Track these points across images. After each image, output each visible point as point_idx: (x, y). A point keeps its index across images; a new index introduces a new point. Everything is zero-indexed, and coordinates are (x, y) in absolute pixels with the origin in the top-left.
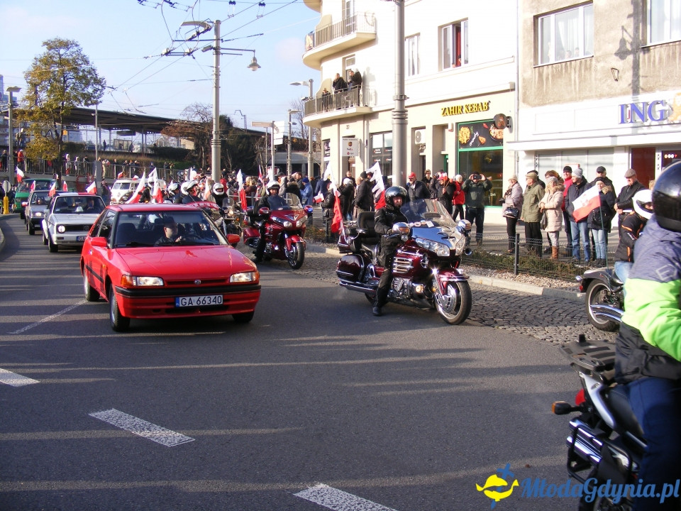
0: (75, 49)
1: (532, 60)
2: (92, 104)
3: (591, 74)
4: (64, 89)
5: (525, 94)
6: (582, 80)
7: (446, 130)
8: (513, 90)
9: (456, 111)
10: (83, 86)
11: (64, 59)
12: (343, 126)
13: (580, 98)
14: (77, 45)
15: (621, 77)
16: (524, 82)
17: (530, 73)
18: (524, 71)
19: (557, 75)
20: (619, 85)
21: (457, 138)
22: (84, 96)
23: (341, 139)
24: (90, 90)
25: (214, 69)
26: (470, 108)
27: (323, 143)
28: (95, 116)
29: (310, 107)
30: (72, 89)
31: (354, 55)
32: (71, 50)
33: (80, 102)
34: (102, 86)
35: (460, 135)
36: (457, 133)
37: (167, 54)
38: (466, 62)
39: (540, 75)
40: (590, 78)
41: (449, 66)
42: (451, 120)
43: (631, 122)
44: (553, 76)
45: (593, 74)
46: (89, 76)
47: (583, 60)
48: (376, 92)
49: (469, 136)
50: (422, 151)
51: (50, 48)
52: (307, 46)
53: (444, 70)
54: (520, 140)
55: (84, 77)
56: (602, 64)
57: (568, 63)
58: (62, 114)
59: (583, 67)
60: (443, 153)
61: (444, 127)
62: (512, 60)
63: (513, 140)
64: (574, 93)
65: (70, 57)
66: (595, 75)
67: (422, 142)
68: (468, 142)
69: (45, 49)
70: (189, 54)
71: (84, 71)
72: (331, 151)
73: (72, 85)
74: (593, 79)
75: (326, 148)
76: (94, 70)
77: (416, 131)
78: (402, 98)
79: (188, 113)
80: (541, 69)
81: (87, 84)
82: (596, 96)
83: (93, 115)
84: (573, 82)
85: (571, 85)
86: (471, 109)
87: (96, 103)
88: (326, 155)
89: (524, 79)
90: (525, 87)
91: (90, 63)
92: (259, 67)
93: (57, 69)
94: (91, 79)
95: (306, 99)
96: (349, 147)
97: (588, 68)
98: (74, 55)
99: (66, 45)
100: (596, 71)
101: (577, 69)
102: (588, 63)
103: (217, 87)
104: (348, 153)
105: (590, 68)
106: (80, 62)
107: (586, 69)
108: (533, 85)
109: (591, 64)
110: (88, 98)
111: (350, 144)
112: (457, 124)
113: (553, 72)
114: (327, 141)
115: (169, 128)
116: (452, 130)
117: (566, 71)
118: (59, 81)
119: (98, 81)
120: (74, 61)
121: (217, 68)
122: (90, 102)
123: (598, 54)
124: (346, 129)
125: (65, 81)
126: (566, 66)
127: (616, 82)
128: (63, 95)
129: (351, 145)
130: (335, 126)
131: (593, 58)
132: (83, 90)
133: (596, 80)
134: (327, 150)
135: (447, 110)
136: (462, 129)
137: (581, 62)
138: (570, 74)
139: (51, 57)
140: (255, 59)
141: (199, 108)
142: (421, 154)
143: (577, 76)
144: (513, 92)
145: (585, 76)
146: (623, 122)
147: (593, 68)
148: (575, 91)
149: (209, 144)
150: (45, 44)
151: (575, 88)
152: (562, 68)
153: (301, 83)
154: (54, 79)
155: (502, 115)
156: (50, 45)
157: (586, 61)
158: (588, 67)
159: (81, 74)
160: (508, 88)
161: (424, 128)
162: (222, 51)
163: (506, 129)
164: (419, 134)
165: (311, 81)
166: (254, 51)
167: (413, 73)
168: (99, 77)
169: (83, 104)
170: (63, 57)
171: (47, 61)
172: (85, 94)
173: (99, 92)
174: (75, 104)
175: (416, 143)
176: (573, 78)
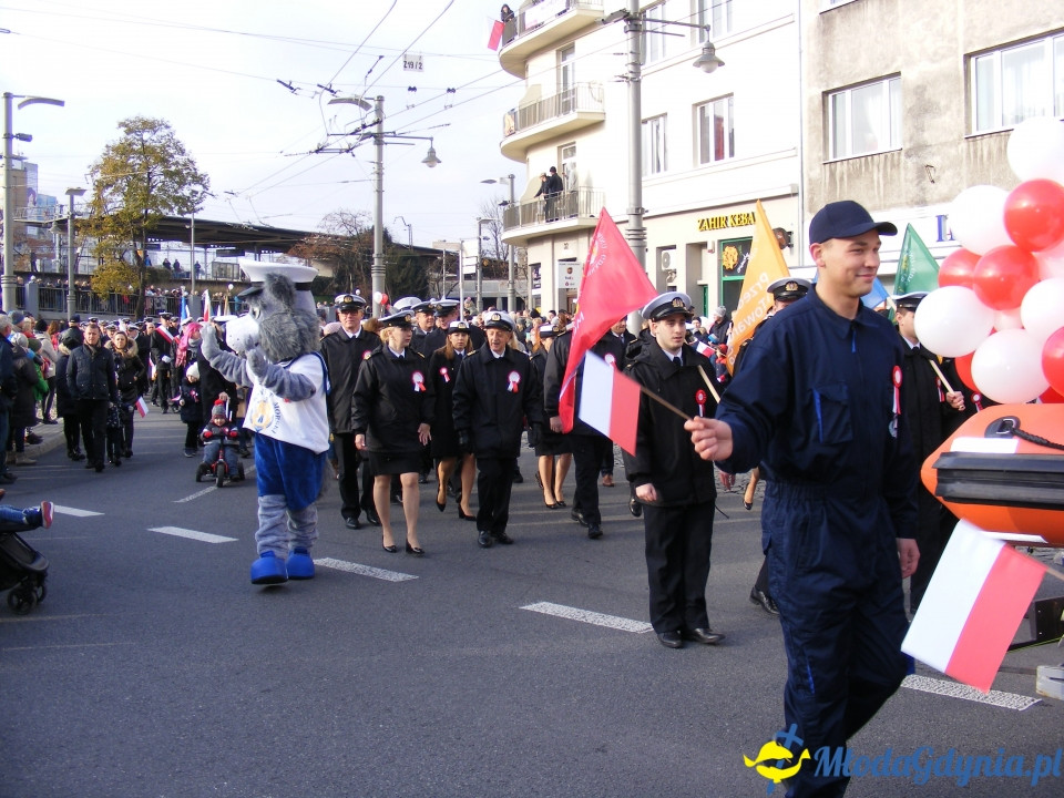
0: (165, 132)
1: (821, 154)
2: (189, 212)
3: (899, 174)
4: (149, 189)
5: (811, 200)
6: (888, 181)
7: (704, 252)
8: (795, 194)
9: (717, 224)
10: (176, 186)
11: (148, 147)
12: (559, 245)
13: (885, 206)
14: (167, 127)
15: (939, 177)
16: (810, 184)
17: (818, 171)
18: (811, 169)
19: (854, 175)
20: (936, 188)
21: (720, 261)
22: (177, 200)
23: (557, 263)
24: (186, 191)
25: (375, 166)
26: (737, 220)
27: (530, 268)
28: (190, 229)
29: (512, 217)
30: (159, 190)
31: (574, 143)
32: (159, 133)
33: (171, 209)
34: (205, 187)
35: (724, 257)
36: (720, 255)
37: (317, 151)
38: (732, 154)
39: (832, 174)
40: (899, 179)
41: (708, 161)
42: (712, 237)
43: (952, 239)
44: (849, 176)
45: (902, 172)
46: (185, 172)
47: (889, 155)
48: (604, 197)
49: (736, 259)
50: (671, 280)
51: (129, 131)
52: (507, 129)
53: (700, 165)
54: (806, 264)
55: (178, 173)
56: (914, 159)
57: (869, 158)
58: (146, 228)
59: (889, 164)
60: (700, 282)
61: (703, 245)
62: (793, 153)
63: (797, 265)
64: (877, 199)
65: (158, 144)
66: (906, 175)
67: (671, 267)
68: (736, 267)
69: (121, 133)
70: (347, 151)
71: (177, 163)
72: (542, 281)
73: (160, 185)
74: (902, 179)
75: (535, 276)
76: (192, 162)
77: (664, 252)
78: (639, 212)
79: (328, 223)
80: (833, 166)
81: (182, 184)
82: (907, 203)
83: (187, 227)
84: (876, 183)
85: (873, 189)
86: (740, 221)
87: (194, 211)
88: (534, 287)
89: (810, 180)
90: (811, 191)
91: (187, 152)
92: (439, 162)
93: (138, 161)
94: (185, 174)
95: (505, 203)
96: (569, 275)
97: (896, 166)
98: (163, 141)
99: (151, 126)
100: (906, 169)
101: (881, 166)
102: (896, 157)
103: (380, 192)
104: (567, 284)
105: (898, 165)
106: (172, 151)
107: (893, 166)
108: (823, 188)
109: (899, 159)
110: (183, 202)
111: (570, 271)
112: (720, 241)
113: (849, 169)
114: (537, 266)
115: (301, 246)
116: (711, 251)
117: (867, 169)
118: (142, 180)
119: (198, 179)
120: (163, 149)
121: (380, 164)
122: (185, 209)
123: (908, 146)
124: (564, 250)
125: (150, 179)
126: (866, 160)
127: (933, 185)
128: (146, 200)
129: (570, 273)
130: (547, 246)
131: (903, 153)
132: (176, 191)
133: (906, 180)
134: (536, 279)
135: (706, 222)
136: (727, 249)
137: (886, 157)
138: (872, 173)
139: (130, 145)
140: (432, 152)
141: (345, 217)
142: (670, 284)
143: (881, 176)
144: (796, 198)
145: (891, 176)
146: (940, 239)
147: (902, 165)
148: (880, 197)
149: (368, 272)
150: (122, 125)
151: (879, 193)
152: (861, 166)
153: (498, 180)
154: (135, 176)
155: (781, 230)
156: (130, 128)
157: (893, 155)
158: (896, 162)
159: (173, 168)
160: (789, 192)
161: (674, 247)
162: (385, 139)
163: (787, 248)
164: (668, 256)
165: (512, 177)
166: (431, 139)
167: (659, 170)
168: (199, 173)
169: (176, 212)
170: (148, 144)
171: (124, 150)
172: (180, 198)
173: (199, 195)
174: (165, 211)
175: (663, 269)
176: (875, 178)
